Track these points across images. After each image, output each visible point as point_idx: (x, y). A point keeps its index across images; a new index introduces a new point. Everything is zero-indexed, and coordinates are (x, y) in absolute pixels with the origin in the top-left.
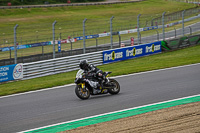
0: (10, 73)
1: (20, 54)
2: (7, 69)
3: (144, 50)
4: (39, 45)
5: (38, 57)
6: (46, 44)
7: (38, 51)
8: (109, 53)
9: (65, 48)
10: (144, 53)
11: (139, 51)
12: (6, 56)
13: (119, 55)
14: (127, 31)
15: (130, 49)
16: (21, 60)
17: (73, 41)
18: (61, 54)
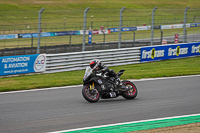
0: (31, 64)
1: (43, 43)
2: (28, 59)
3: (190, 50)
4: (66, 34)
5: (64, 48)
6: (75, 34)
7: (65, 41)
8: (148, 50)
9: (97, 40)
10: (189, 53)
11: (184, 51)
12: (28, 44)
13: (160, 53)
14: (170, 26)
15: (174, 47)
16: (44, 49)
17: (107, 32)
18: (92, 46)
